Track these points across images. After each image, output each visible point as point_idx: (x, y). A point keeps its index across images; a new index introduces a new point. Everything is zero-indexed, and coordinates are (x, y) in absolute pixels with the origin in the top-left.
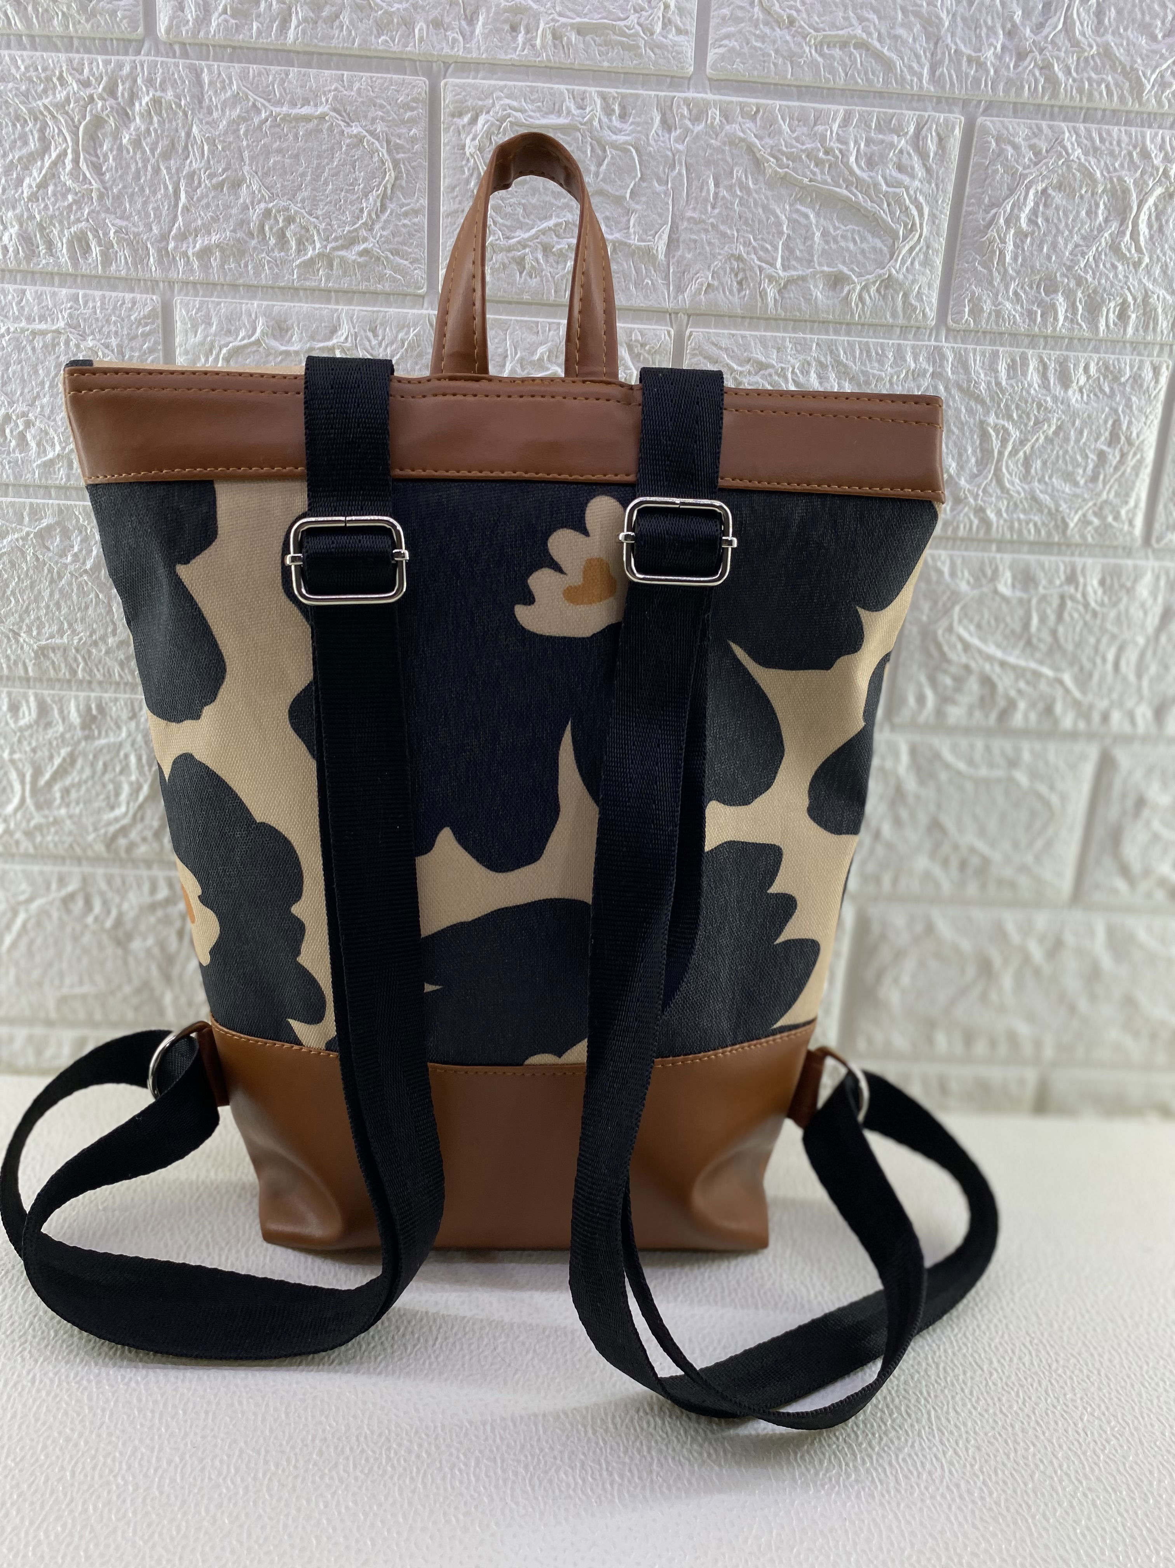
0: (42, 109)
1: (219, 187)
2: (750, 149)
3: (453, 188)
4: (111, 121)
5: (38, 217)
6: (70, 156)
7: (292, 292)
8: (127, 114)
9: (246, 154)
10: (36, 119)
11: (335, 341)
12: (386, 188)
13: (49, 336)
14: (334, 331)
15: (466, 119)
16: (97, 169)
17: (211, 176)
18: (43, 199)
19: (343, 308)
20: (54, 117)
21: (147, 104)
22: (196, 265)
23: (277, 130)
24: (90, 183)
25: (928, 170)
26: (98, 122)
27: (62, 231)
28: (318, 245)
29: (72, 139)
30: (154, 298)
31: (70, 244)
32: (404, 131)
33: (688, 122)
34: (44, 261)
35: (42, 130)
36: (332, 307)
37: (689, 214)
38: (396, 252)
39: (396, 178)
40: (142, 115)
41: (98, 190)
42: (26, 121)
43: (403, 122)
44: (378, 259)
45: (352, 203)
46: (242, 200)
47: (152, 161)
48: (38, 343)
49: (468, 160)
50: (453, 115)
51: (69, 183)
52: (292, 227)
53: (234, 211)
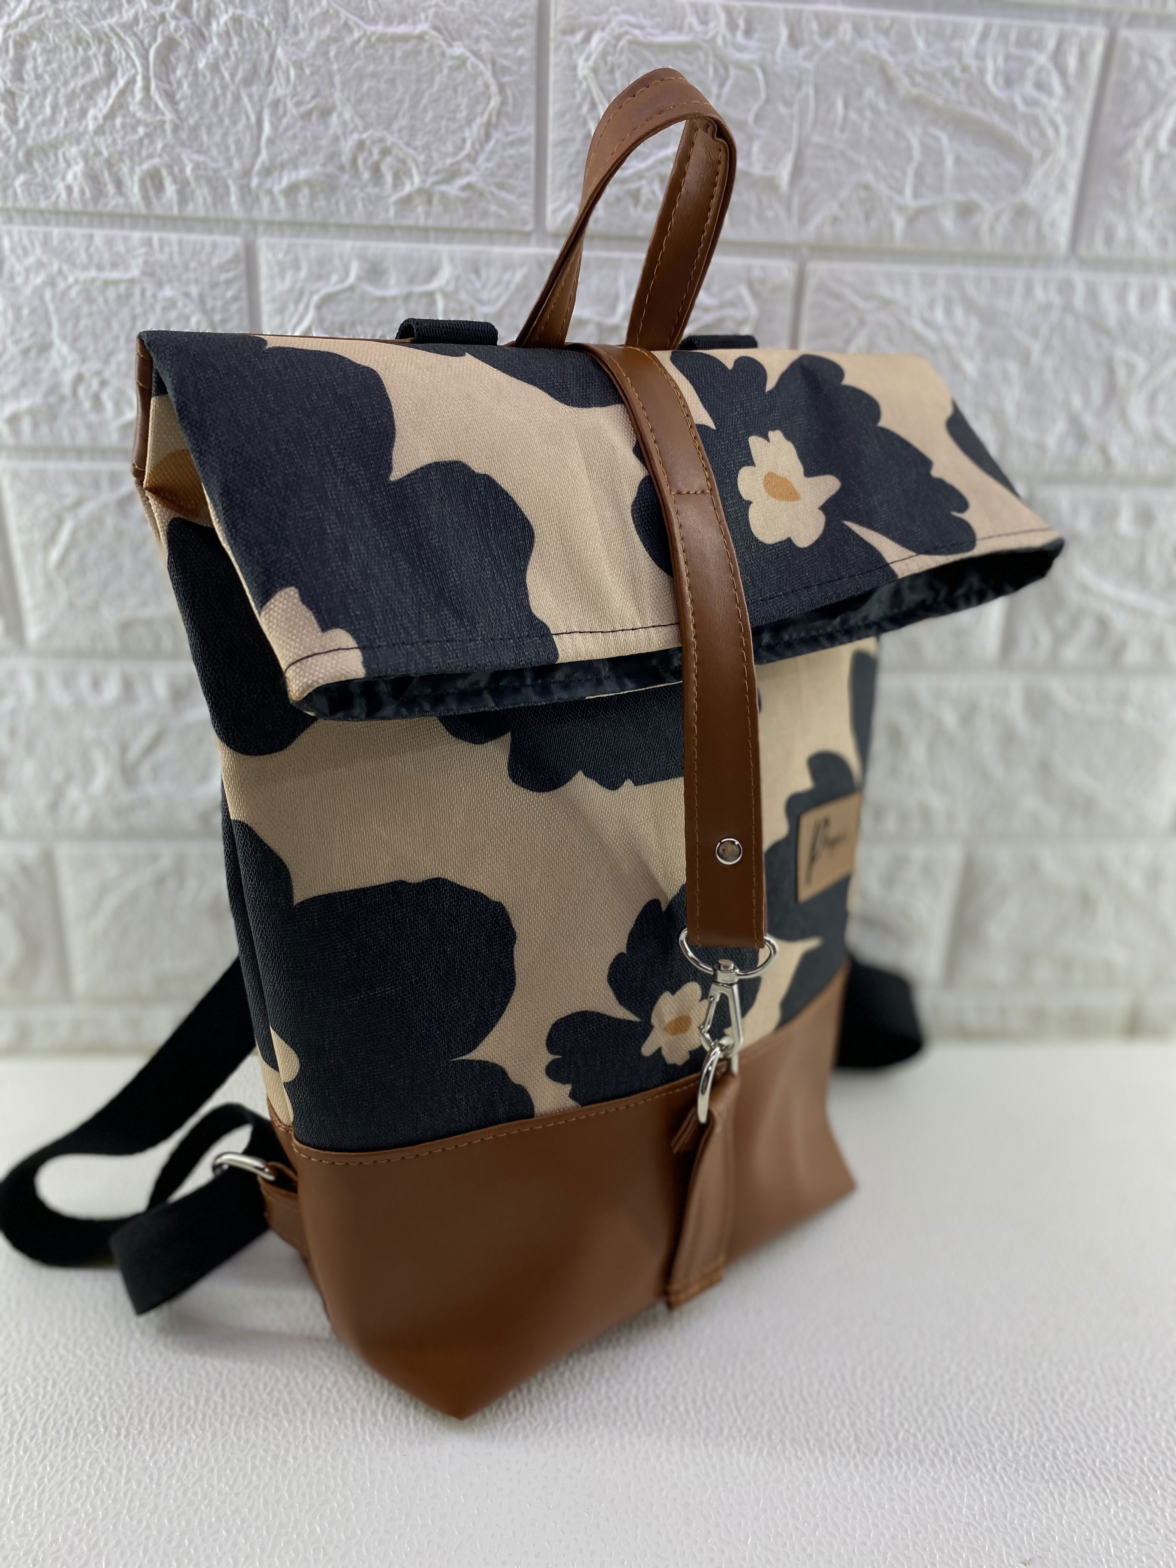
0: (107, 30)
1: (307, 116)
2: (883, 68)
3: (562, 114)
4: (186, 44)
5: (105, 153)
6: (139, 83)
7: (388, 231)
8: (202, 35)
9: (337, 79)
10: (100, 41)
11: (434, 285)
12: (490, 115)
13: (122, 288)
14: (433, 273)
15: (579, 37)
16: (170, 97)
17: (298, 104)
18: (111, 133)
19: (444, 249)
20: (121, 40)
21: (226, 24)
22: (282, 202)
23: (371, 51)
24: (163, 114)
25: (1067, 88)
26: (171, 44)
27: (132, 170)
28: (417, 180)
29: (142, 65)
30: (238, 240)
31: (142, 182)
32: (510, 50)
33: (817, 39)
34: (113, 202)
35: (108, 54)
36: (431, 246)
37: (817, 139)
38: (501, 186)
39: (503, 103)
40: (219, 36)
41: (172, 121)
42: (88, 44)
43: (510, 41)
44: (481, 194)
45: (454, 132)
46: (331, 131)
47: (232, 88)
48: (111, 294)
49: (580, 83)
50: (564, 32)
51: (140, 114)
52: (389, 160)
53: (324, 143)
